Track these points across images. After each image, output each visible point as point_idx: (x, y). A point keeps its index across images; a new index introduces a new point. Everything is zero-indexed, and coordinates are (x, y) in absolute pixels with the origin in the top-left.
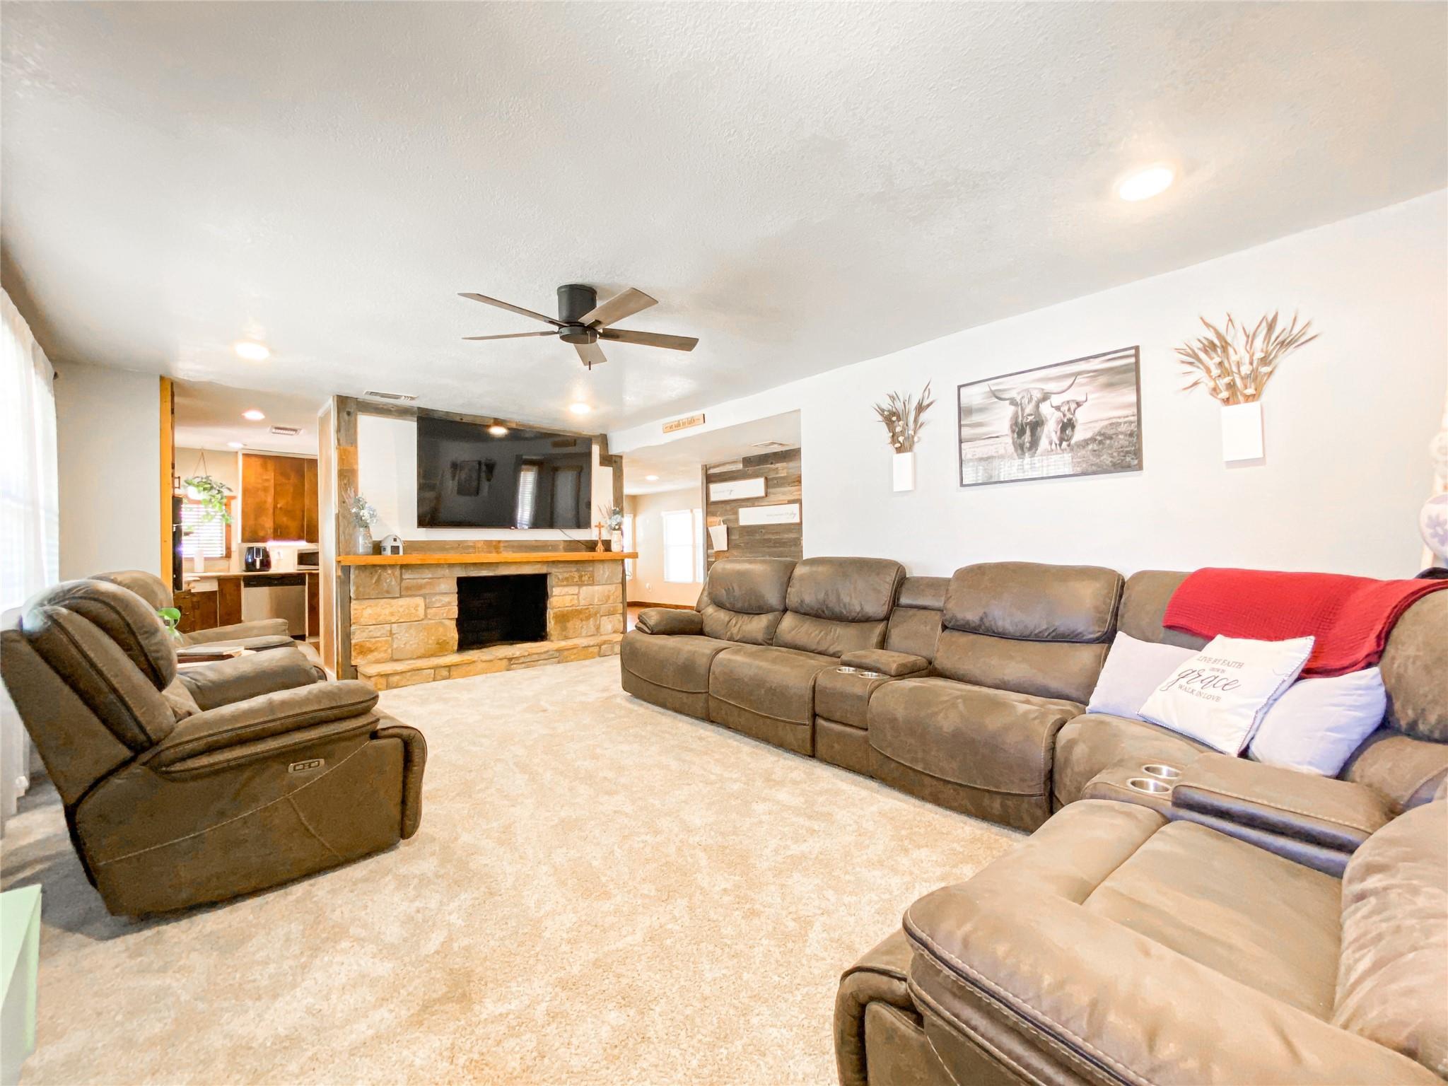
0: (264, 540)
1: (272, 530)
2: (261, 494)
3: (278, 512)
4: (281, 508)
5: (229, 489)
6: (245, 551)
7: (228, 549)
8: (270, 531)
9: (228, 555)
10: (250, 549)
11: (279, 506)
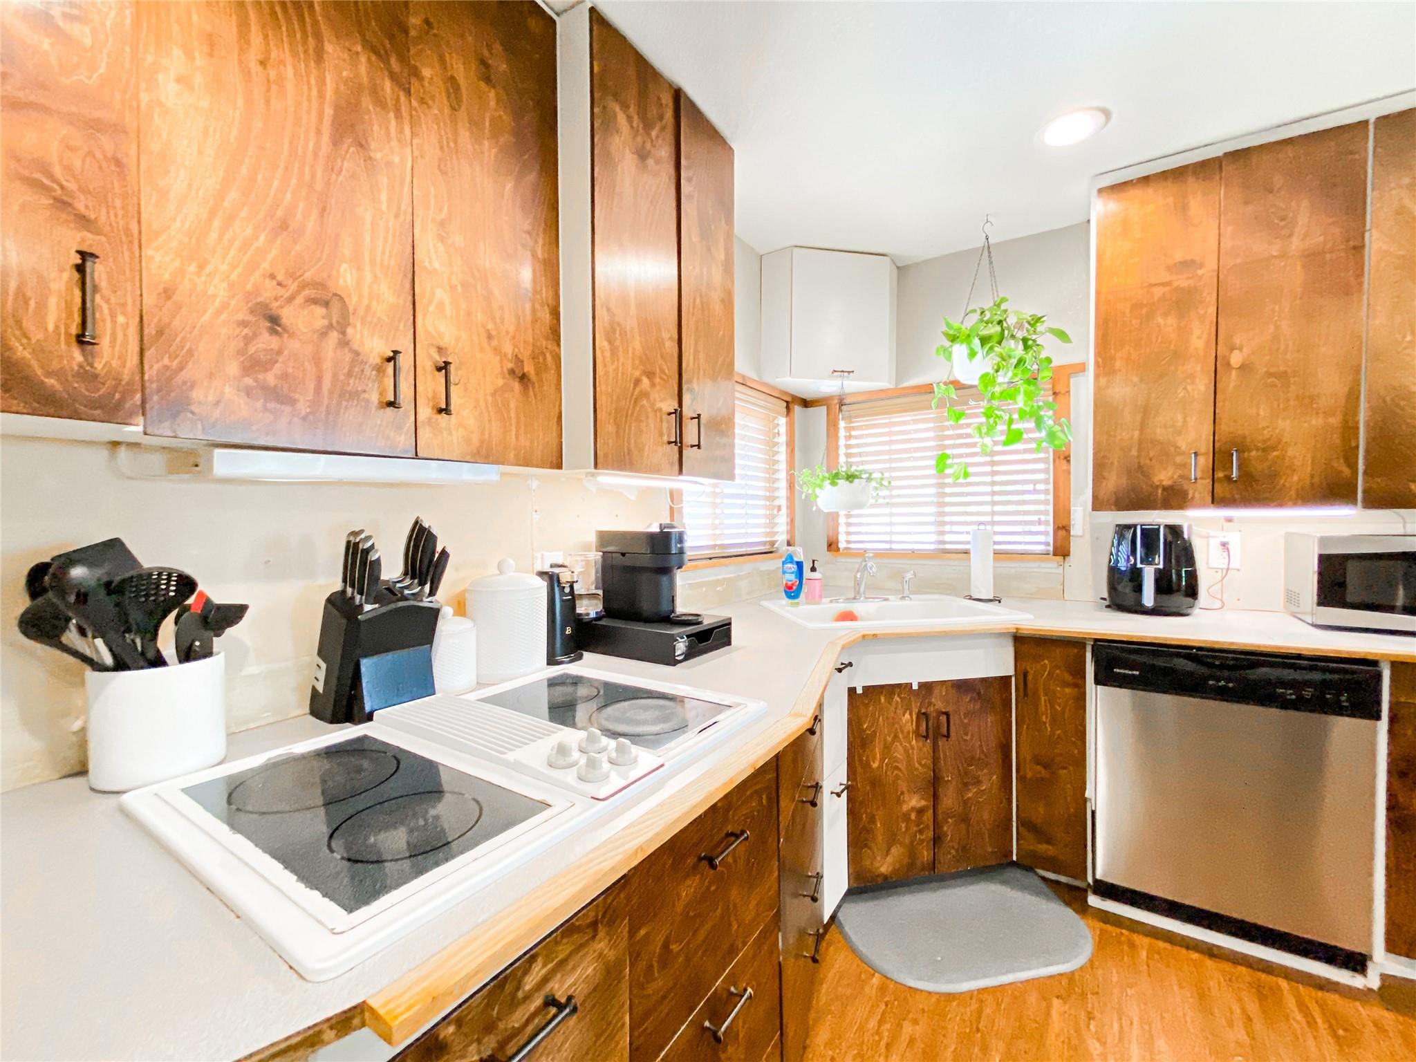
0: (1174, 497)
1: (1205, 461)
2: (1167, 324)
3: (1230, 381)
4: (1244, 368)
5: (1062, 335)
6: (1109, 534)
7: (1062, 528)
8: (1198, 467)
9: (1061, 551)
10: (1122, 529)
11: (1236, 359)
